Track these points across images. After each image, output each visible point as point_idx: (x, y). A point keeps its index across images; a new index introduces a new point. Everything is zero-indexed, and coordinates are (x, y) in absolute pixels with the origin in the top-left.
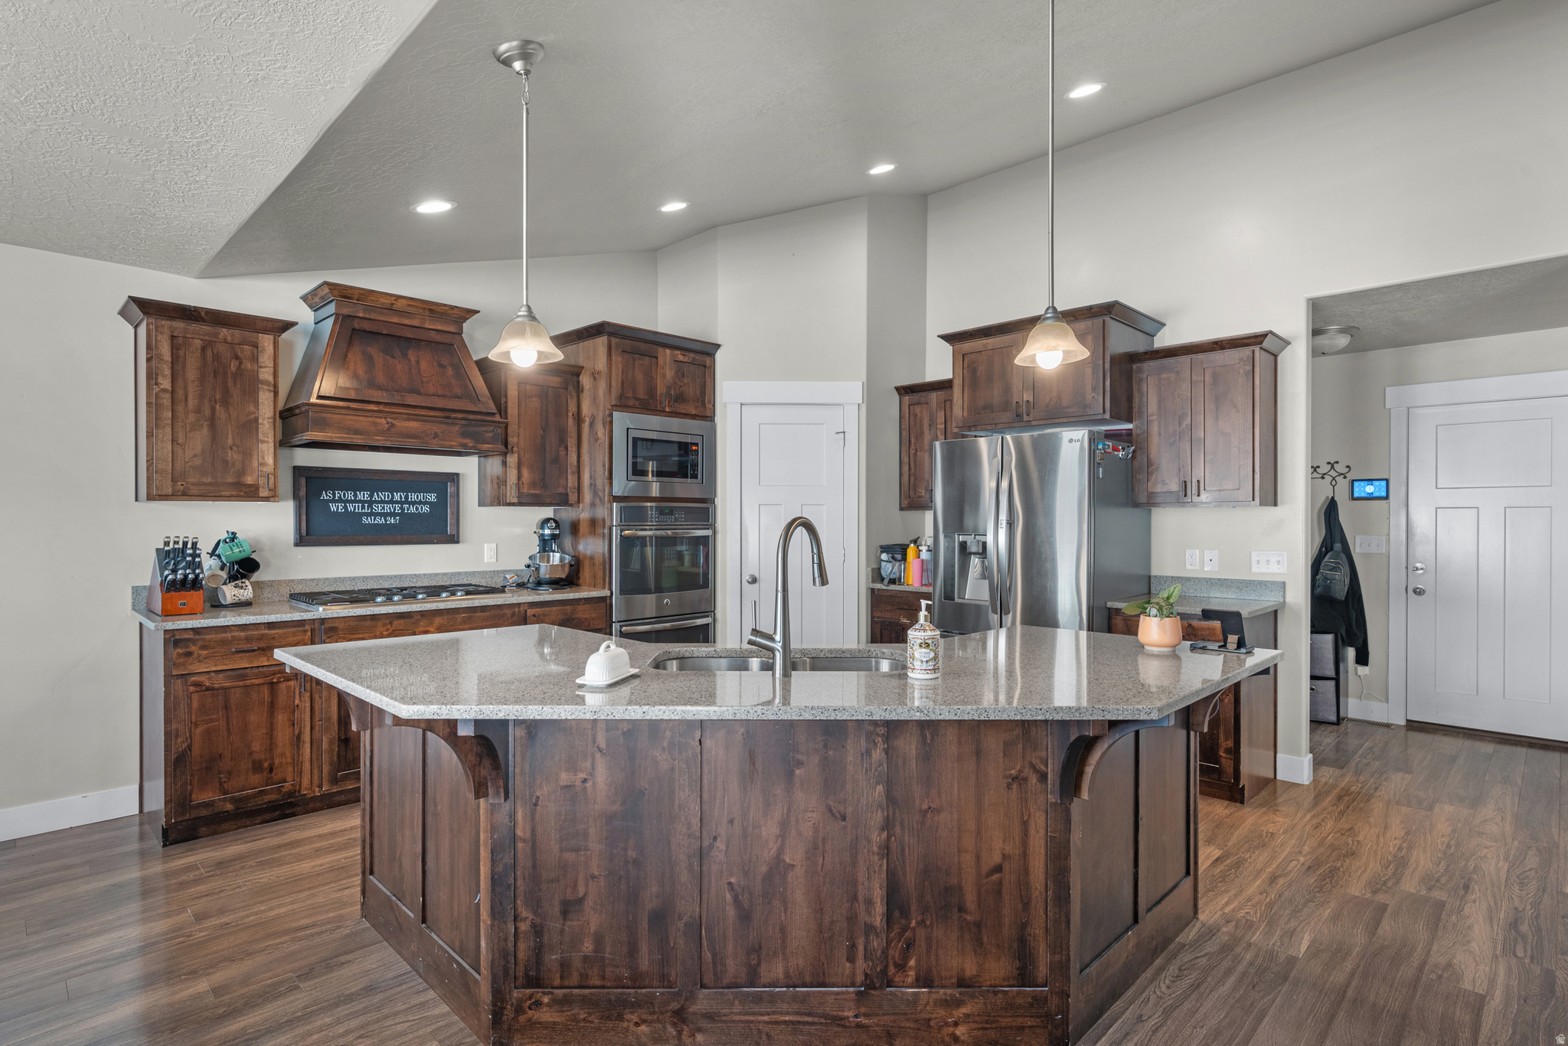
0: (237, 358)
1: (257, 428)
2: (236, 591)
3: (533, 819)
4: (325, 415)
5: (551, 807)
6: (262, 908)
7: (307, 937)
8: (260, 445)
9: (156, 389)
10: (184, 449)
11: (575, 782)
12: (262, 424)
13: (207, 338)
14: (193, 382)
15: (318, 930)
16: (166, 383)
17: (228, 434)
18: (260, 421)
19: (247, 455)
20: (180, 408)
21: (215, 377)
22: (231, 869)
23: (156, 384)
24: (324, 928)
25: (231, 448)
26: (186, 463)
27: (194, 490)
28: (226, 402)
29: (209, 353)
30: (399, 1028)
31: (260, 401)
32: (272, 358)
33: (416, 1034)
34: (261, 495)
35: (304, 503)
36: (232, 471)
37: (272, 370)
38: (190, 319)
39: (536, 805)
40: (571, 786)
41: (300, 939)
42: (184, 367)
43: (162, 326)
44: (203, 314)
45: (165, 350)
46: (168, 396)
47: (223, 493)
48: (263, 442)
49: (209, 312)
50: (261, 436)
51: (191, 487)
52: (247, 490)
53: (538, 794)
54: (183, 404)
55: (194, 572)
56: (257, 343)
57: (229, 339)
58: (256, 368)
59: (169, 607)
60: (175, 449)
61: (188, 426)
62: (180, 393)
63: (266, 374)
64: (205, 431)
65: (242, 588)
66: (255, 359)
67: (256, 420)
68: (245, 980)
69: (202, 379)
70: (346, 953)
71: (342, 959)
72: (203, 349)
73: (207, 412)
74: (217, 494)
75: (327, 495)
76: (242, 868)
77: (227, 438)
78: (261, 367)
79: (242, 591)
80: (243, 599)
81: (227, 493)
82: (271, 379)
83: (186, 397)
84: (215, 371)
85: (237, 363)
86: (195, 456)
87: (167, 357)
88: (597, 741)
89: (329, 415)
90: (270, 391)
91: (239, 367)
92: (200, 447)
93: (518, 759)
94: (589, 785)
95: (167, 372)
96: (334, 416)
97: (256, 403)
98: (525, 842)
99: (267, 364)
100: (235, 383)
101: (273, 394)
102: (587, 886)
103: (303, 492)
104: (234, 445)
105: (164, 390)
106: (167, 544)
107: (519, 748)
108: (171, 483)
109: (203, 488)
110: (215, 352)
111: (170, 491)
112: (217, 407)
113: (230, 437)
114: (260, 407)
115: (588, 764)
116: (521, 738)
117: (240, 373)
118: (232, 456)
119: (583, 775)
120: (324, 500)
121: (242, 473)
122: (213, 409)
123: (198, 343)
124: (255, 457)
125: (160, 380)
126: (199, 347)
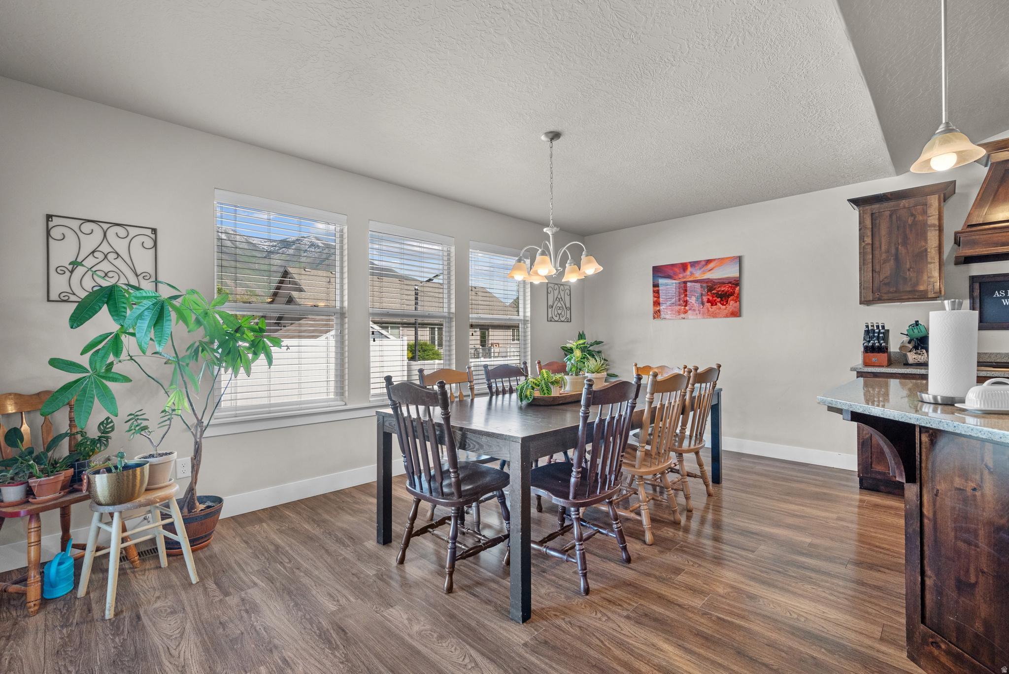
0: (912, 215)
1: (926, 255)
2: (916, 356)
3: (934, 505)
4: (974, 237)
5: (949, 502)
6: (872, 530)
7: (877, 552)
8: (929, 265)
9: (863, 244)
10: (879, 275)
11: (966, 487)
12: (930, 252)
13: (893, 209)
14: (884, 236)
15: (888, 552)
16: (868, 240)
17: (906, 262)
18: (929, 250)
19: (920, 272)
20: (877, 252)
21: (898, 230)
22: (879, 510)
23: (863, 242)
24: (891, 554)
25: (909, 270)
26: (880, 282)
27: (885, 297)
28: (905, 243)
29: (894, 217)
30: (870, 610)
31: (929, 238)
32: (937, 208)
33: (874, 618)
34: (929, 296)
35: (978, 301)
36: (909, 284)
37: (937, 216)
38: (883, 201)
39: (936, 495)
40: (963, 490)
41: (873, 550)
42: (879, 229)
43: (867, 210)
44: (889, 196)
45: (868, 222)
46: (870, 246)
47: (903, 297)
48: (931, 263)
49: (892, 194)
50: (929, 260)
51: (883, 295)
52: (919, 294)
53: (938, 488)
54: (879, 249)
55: (879, 342)
56: (926, 202)
57: (907, 205)
58: (925, 218)
59: (867, 361)
60: (874, 275)
61: (882, 261)
62: (877, 244)
63: (933, 220)
64: (892, 262)
65: (920, 354)
66: (925, 212)
67: (926, 250)
68: (826, 549)
69: (890, 233)
70: (888, 569)
71: (882, 569)
72: (891, 216)
73: (893, 251)
74: (899, 298)
75: (999, 294)
76: (884, 512)
77: (906, 265)
78: (930, 216)
79: (920, 356)
80: (921, 361)
81: (906, 297)
82: (937, 222)
83: (881, 246)
84: (898, 226)
85: (913, 218)
86: (886, 278)
87: (870, 226)
88: (985, 460)
89: (977, 237)
90: (936, 230)
91: (914, 221)
92: (889, 272)
93: (924, 457)
94: (978, 493)
95: (869, 234)
96: (982, 237)
97: (926, 240)
98: (929, 520)
99: (934, 213)
100: (911, 231)
101: (938, 231)
102: (977, 577)
103: (977, 293)
104: (911, 268)
105: (868, 244)
106: (867, 326)
107: (924, 450)
108: (872, 294)
109: (891, 295)
110: (898, 215)
111: (871, 298)
112: (900, 247)
113: (908, 263)
114: (929, 242)
115: (978, 477)
116: (926, 443)
117: (915, 223)
118: (910, 274)
119: (973, 485)
120: (997, 297)
121: (917, 284)
122: (897, 249)
123: (887, 213)
124: (926, 273)
125: (865, 239)
126: (888, 215)
